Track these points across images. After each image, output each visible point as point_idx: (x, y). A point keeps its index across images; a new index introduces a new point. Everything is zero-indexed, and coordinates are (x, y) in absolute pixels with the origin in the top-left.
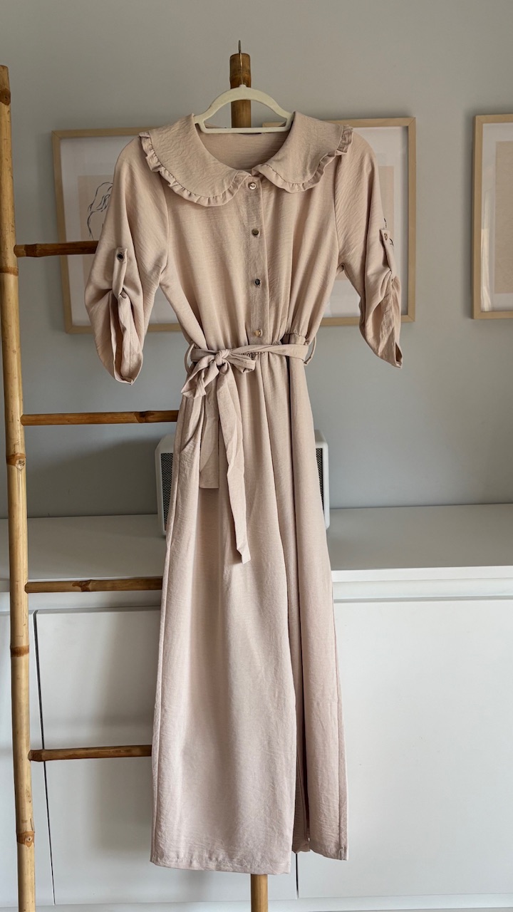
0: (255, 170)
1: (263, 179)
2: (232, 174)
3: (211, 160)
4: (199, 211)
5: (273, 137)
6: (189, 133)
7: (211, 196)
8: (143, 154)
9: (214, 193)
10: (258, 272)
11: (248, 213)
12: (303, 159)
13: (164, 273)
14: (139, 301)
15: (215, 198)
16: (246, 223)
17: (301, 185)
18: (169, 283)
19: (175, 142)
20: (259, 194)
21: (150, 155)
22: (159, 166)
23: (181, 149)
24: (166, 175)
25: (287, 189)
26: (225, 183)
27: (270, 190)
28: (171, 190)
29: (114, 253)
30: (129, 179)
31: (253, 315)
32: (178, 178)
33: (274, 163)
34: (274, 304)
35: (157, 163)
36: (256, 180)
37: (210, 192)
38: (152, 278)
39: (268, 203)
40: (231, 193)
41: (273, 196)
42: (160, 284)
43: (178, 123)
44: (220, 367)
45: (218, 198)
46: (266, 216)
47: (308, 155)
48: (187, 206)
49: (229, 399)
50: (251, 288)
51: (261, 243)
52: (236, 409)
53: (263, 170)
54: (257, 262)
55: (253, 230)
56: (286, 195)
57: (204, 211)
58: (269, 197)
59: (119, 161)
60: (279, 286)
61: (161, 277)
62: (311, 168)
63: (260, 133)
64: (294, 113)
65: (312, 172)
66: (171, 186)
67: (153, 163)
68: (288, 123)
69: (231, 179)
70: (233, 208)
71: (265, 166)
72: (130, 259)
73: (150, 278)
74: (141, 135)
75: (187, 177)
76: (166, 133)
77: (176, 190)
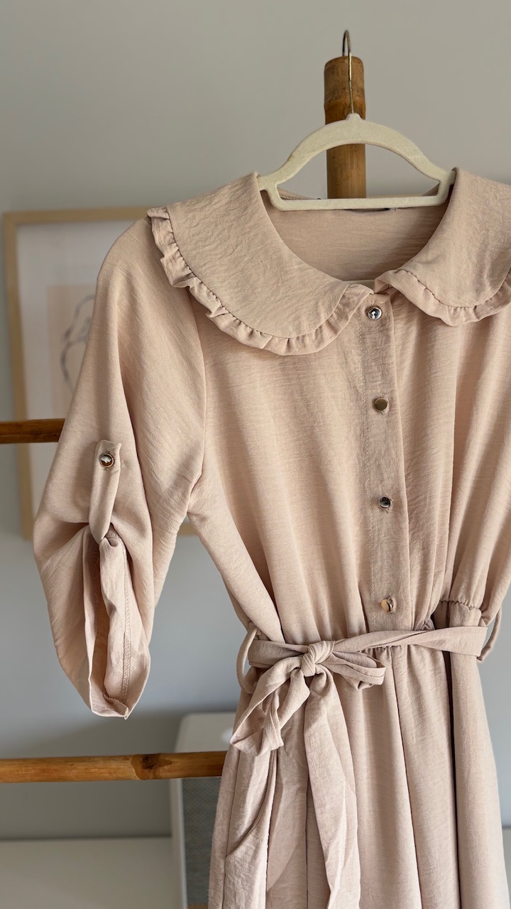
0: (381, 282)
1: (397, 297)
2: (337, 291)
3: (294, 264)
4: (267, 363)
5: (413, 217)
6: (249, 210)
7: (294, 336)
8: (155, 254)
9: (298, 328)
10: (386, 482)
11: (366, 367)
12: (474, 259)
13: (197, 490)
14: (144, 550)
15: (301, 339)
16: (360, 384)
17: (471, 310)
18: (206, 512)
19: (220, 227)
20: (388, 330)
21: (169, 253)
22: (188, 276)
23: (233, 241)
24: (202, 295)
25: (446, 318)
26: (322, 310)
27: (409, 320)
28: (212, 325)
29: (94, 452)
30: (126, 302)
31: (375, 568)
32: (226, 298)
33: (420, 268)
34: (418, 546)
35: (183, 270)
36: (382, 301)
37: (291, 328)
38: (173, 502)
39: (404, 344)
40: (334, 329)
41: (414, 331)
42: (188, 513)
43: (226, 191)
44: (310, 681)
45: (307, 340)
46: (400, 370)
47: (484, 251)
48: (244, 355)
49: (330, 746)
50: (370, 513)
51: (391, 424)
52: (344, 767)
53: (398, 281)
54: (382, 462)
55: (374, 400)
56: (440, 331)
57: (277, 363)
58: (406, 335)
59: (107, 266)
60: (429, 511)
61: (191, 501)
62: (491, 275)
63: (387, 209)
64: (455, 170)
65: (493, 284)
66: (211, 316)
67: (175, 269)
68: (443, 189)
69: (335, 300)
70: (335, 357)
71: (403, 272)
72: (126, 463)
73: (169, 504)
74: (151, 214)
75: (245, 298)
76: (201, 209)
77: (223, 324)
